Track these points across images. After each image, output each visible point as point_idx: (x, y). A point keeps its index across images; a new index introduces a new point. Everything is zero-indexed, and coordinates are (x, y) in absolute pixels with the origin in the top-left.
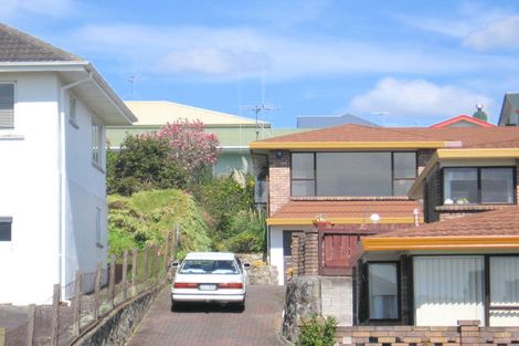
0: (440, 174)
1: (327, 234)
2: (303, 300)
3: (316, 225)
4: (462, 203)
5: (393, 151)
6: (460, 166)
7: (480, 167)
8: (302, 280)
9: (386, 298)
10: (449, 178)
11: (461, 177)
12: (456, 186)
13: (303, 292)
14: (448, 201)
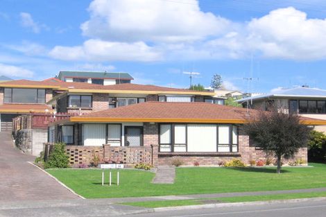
0: (68, 96)
1: (34, 115)
2: (26, 137)
3: (31, 112)
4: (75, 106)
5: (38, 89)
6: (75, 94)
7: (81, 95)
8: (25, 130)
9: (69, 137)
10: (71, 98)
11: (75, 98)
12: (73, 101)
13: (26, 134)
14: (71, 106)
